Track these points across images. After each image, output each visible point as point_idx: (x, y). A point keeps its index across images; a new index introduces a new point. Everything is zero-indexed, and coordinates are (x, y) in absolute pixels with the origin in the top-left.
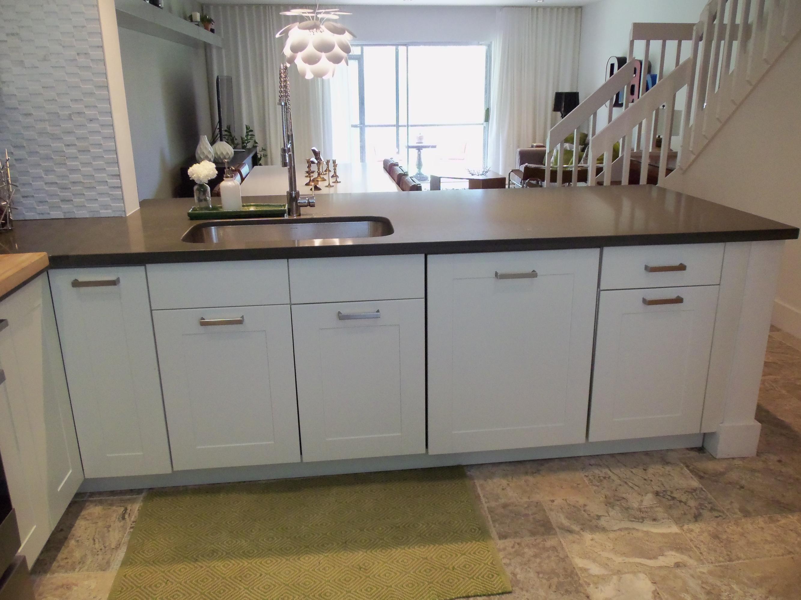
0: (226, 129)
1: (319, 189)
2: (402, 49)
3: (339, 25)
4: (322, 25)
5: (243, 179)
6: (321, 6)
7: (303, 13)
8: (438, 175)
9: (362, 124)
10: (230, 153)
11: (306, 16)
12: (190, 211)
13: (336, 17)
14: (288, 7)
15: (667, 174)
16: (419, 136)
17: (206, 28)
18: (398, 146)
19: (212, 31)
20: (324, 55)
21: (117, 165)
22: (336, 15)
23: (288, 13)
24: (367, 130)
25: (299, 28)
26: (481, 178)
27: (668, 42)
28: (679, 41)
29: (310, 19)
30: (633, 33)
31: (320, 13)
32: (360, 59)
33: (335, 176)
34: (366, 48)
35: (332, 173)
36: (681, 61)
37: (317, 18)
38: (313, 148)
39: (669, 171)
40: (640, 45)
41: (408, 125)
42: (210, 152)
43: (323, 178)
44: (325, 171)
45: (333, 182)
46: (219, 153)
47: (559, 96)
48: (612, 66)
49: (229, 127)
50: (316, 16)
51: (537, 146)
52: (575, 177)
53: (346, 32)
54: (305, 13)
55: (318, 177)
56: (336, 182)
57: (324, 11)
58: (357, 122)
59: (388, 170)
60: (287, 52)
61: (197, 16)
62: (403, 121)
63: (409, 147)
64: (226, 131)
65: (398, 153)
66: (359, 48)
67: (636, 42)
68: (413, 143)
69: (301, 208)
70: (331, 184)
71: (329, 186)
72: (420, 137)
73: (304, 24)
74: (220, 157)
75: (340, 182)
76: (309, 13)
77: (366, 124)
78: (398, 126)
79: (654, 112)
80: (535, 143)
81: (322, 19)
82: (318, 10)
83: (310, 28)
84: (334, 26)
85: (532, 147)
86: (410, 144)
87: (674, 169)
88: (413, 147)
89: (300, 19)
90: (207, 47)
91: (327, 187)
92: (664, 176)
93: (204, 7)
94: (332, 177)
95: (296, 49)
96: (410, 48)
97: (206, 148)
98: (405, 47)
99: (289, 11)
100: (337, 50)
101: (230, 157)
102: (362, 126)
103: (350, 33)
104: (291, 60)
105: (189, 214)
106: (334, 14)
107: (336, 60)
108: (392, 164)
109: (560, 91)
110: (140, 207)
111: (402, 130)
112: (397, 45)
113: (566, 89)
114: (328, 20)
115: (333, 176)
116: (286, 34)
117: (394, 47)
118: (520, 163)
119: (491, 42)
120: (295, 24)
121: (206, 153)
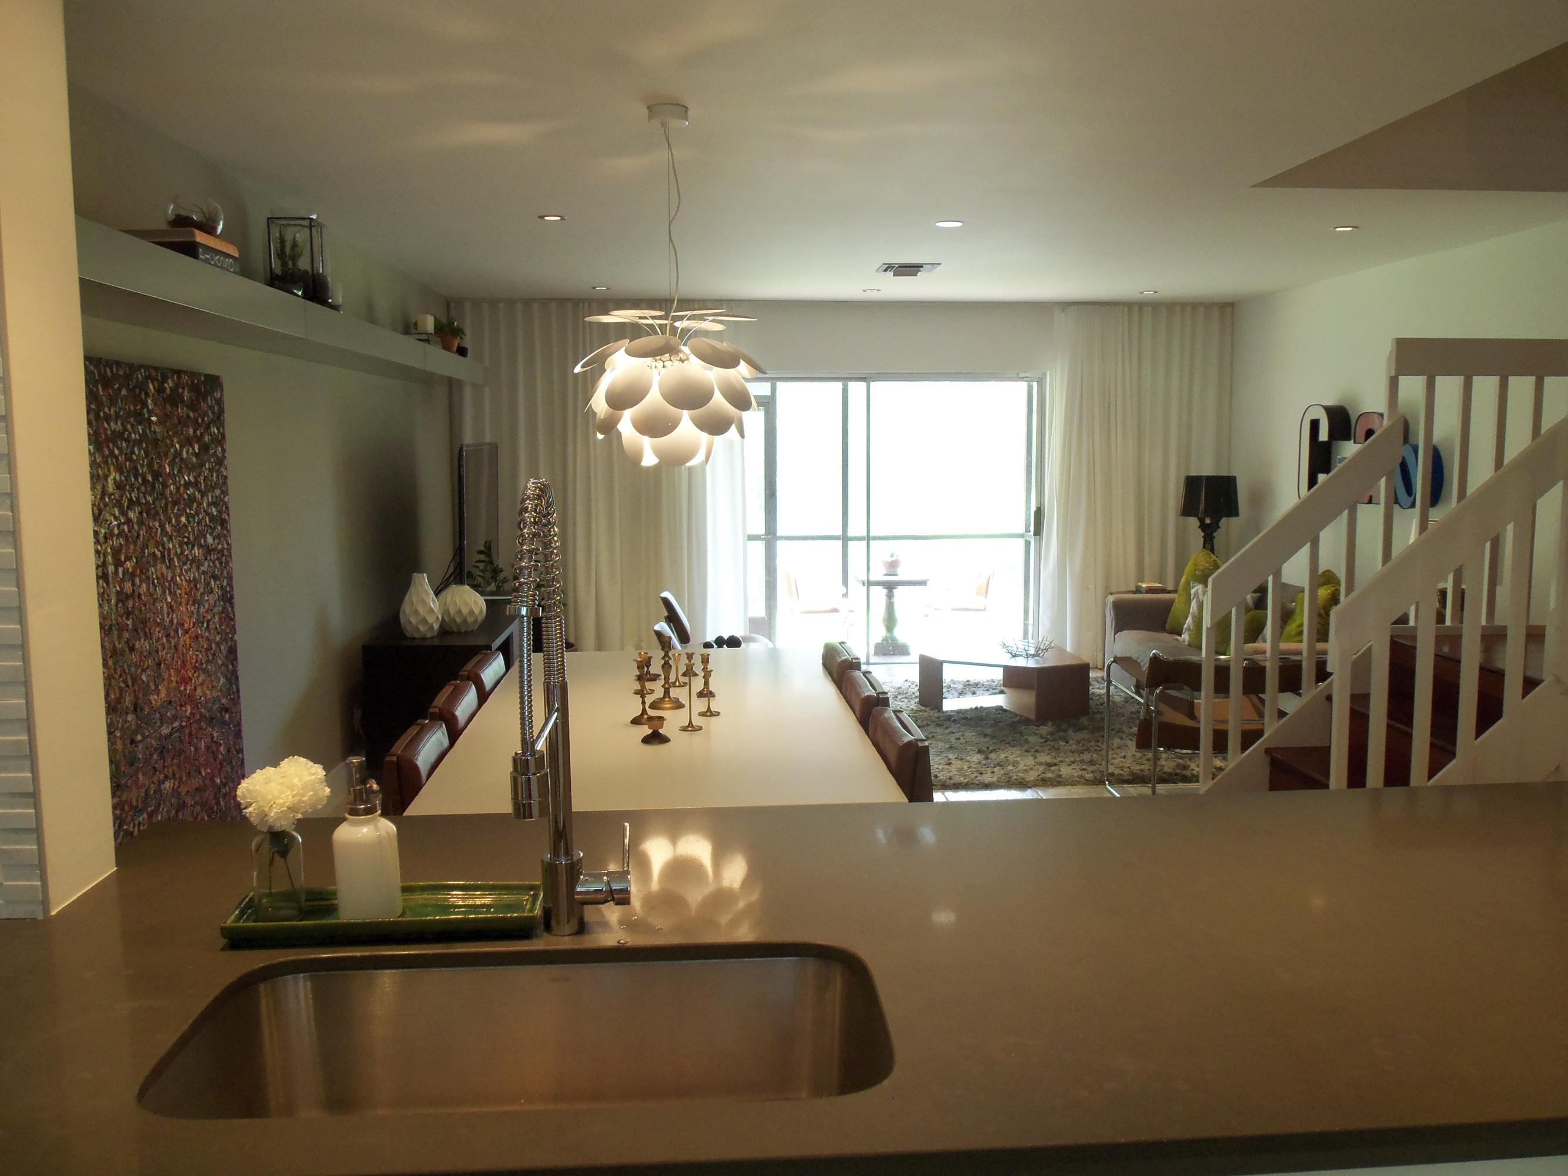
0: (482, 548)
1: (664, 740)
2: (857, 389)
3: (724, 346)
4: (685, 345)
5: (483, 696)
6: (687, 303)
7: (640, 318)
8: (938, 656)
9: (770, 534)
10: (476, 611)
11: (647, 325)
12: (229, 922)
13: (719, 327)
14: (607, 304)
15: (1526, 692)
16: (890, 559)
17: (447, 347)
18: (845, 582)
19: (462, 352)
20: (686, 415)
21: (28, 763)
22: (720, 322)
23: (605, 319)
24: (780, 545)
25: (631, 353)
26: (1031, 664)
27: (1478, 381)
28: (1501, 381)
29: (656, 333)
30: (1397, 362)
31: (681, 318)
32: (768, 404)
33: (706, 694)
34: (780, 385)
35: (698, 684)
36: (1546, 426)
37: (674, 329)
38: (664, 594)
39: (1530, 684)
40: (1412, 387)
41: (868, 535)
42: (432, 610)
43: (677, 700)
44: (684, 675)
45: (703, 714)
46: (452, 611)
47: (1192, 484)
48: (1315, 425)
49: (488, 546)
50: (671, 324)
51: (1150, 590)
52: (1272, 679)
53: (742, 362)
54: (645, 318)
55: (664, 697)
56: (709, 713)
57: (689, 313)
58: (761, 530)
59: (835, 676)
60: (599, 404)
61: (429, 324)
62: (856, 528)
63: (869, 584)
64: (480, 552)
65: (845, 595)
66: (768, 385)
67: (1402, 379)
68: (878, 573)
69: (586, 907)
70: (697, 721)
71: (690, 728)
72: (892, 562)
73: (640, 342)
74: (455, 621)
75: (718, 714)
76: (653, 318)
77: (779, 533)
78: (845, 539)
79: (1488, 545)
80: (1143, 581)
81: (685, 331)
82: (674, 312)
83: (654, 353)
84: (713, 347)
85: (1138, 590)
86: (873, 578)
87: (1541, 681)
88: (878, 583)
89: (630, 331)
90: (453, 386)
91: (684, 729)
92: (1521, 697)
93: (453, 304)
94: (699, 697)
95: (620, 400)
96: (874, 385)
97: (424, 602)
98: (862, 385)
99: (606, 313)
100: (718, 400)
101: (476, 620)
102: (771, 536)
103: (751, 363)
104: (609, 426)
105: (226, 932)
106: (712, 321)
107: (716, 426)
108: (846, 661)
109: (1193, 474)
110: (117, 865)
111: (856, 549)
112: (845, 380)
113: (1207, 469)
114: (698, 333)
115: (701, 695)
116: (598, 368)
117: (839, 385)
118: (1116, 626)
119: (1045, 374)
120: (620, 343)
121: (422, 611)
